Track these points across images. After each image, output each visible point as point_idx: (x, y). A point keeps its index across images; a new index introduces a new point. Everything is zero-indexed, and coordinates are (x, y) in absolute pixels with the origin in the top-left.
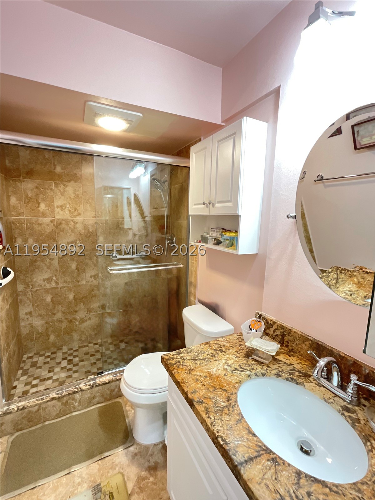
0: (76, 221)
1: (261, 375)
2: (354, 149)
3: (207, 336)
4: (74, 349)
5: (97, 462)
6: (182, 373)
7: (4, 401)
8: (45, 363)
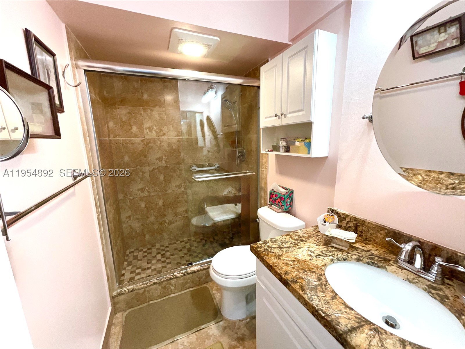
0: (162, 140)
1: (342, 259)
2: (412, 58)
3: (282, 231)
4: (165, 246)
5: (194, 333)
6: (273, 258)
7: (118, 285)
8: (144, 257)
